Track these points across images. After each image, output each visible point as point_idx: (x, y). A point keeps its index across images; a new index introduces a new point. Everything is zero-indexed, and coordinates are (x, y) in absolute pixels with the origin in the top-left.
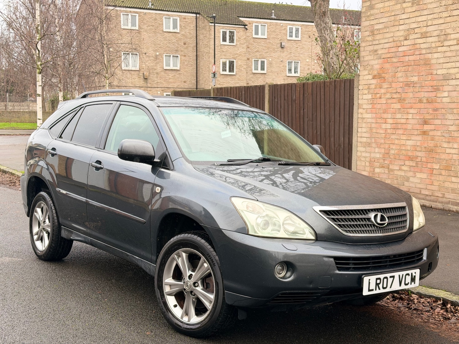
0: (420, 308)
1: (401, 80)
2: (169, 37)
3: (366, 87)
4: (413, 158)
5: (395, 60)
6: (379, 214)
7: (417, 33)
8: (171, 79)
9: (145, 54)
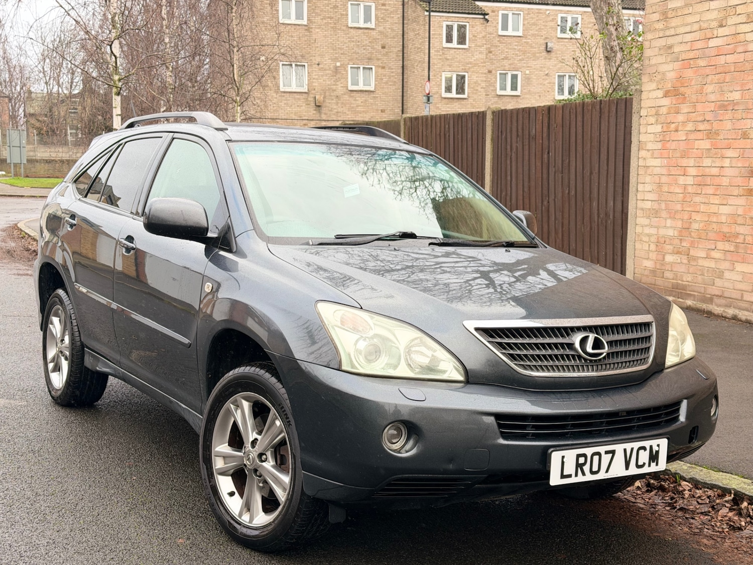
0: (691, 507)
1: (712, 97)
2: (357, 36)
3: (653, 111)
4: (730, 237)
5: (702, 63)
6: (592, 337)
7: (740, 14)
8: (360, 106)
9: (318, 65)
